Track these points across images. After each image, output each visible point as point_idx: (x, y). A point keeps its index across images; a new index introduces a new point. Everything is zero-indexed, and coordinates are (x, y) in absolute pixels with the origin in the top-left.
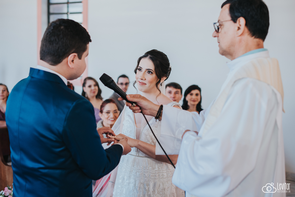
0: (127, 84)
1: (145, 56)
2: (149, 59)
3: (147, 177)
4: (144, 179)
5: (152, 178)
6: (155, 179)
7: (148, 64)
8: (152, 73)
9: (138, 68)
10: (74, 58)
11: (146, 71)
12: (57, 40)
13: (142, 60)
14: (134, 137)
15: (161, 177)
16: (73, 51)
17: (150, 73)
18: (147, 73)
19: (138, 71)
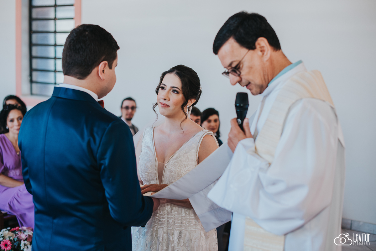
0: (133, 108)
1: (171, 71)
2: (176, 75)
3: (171, 225)
4: (167, 227)
5: (178, 226)
6: (181, 226)
7: (173, 81)
8: (178, 93)
9: (161, 85)
10: (105, 67)
11: (170, 90)
12: (84, 47)
13: (167, 76)
14: (155, 174)
15: (188, 225)
16: (103, 58)
17: (176, 92)
18: (172, 93)
19: (160, 90)
